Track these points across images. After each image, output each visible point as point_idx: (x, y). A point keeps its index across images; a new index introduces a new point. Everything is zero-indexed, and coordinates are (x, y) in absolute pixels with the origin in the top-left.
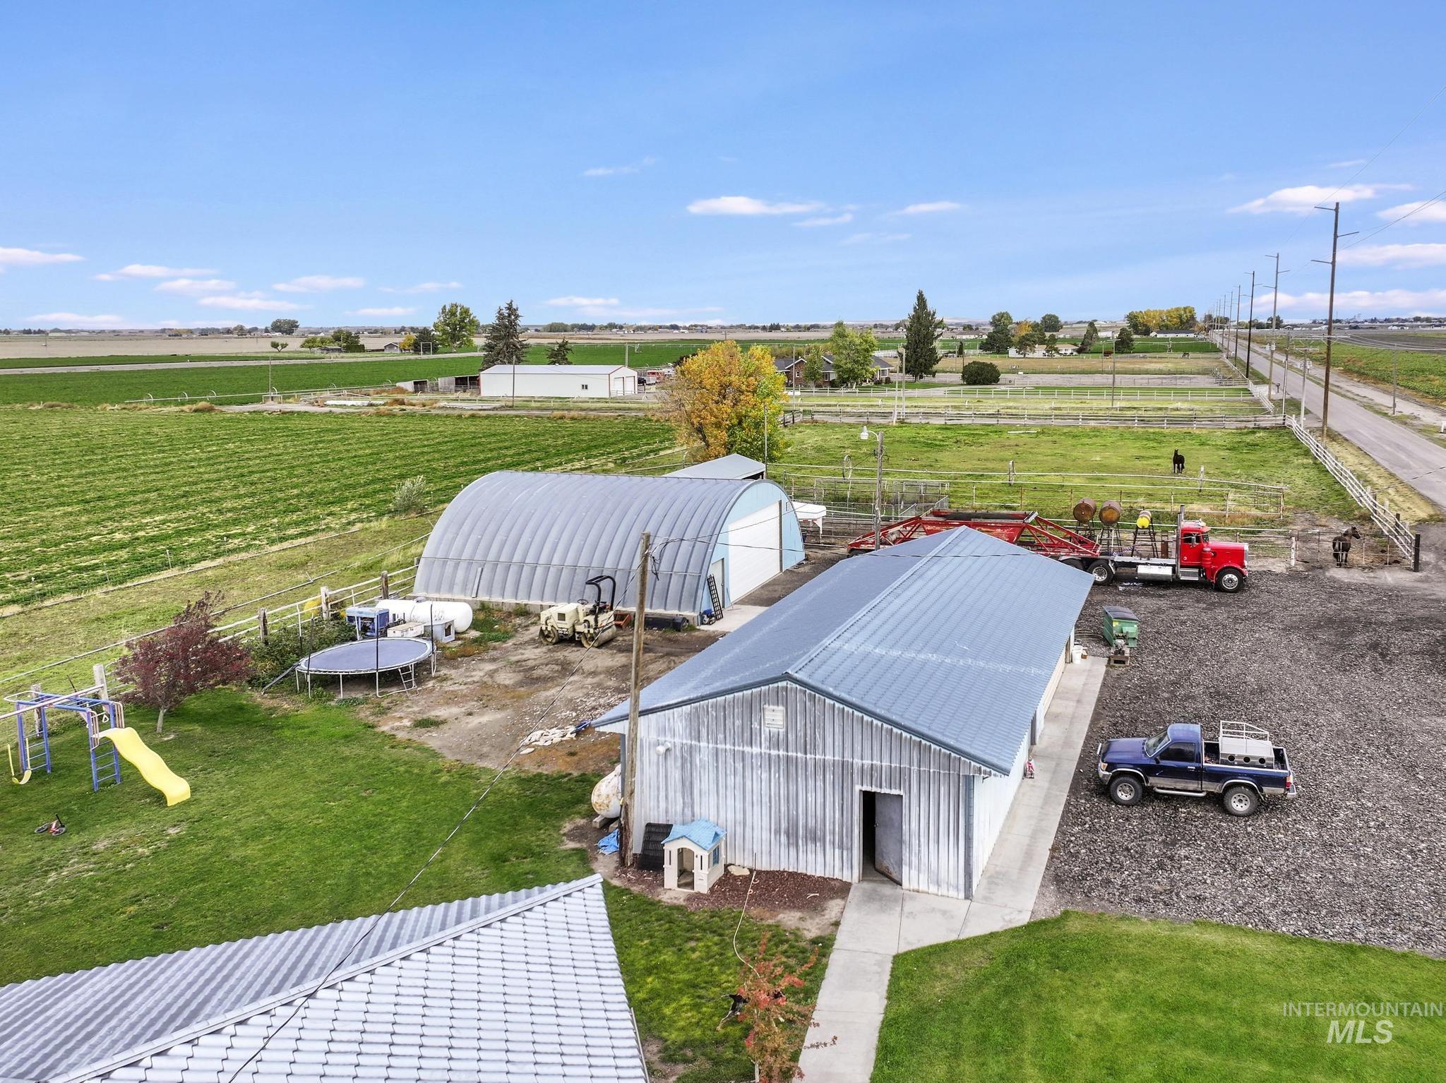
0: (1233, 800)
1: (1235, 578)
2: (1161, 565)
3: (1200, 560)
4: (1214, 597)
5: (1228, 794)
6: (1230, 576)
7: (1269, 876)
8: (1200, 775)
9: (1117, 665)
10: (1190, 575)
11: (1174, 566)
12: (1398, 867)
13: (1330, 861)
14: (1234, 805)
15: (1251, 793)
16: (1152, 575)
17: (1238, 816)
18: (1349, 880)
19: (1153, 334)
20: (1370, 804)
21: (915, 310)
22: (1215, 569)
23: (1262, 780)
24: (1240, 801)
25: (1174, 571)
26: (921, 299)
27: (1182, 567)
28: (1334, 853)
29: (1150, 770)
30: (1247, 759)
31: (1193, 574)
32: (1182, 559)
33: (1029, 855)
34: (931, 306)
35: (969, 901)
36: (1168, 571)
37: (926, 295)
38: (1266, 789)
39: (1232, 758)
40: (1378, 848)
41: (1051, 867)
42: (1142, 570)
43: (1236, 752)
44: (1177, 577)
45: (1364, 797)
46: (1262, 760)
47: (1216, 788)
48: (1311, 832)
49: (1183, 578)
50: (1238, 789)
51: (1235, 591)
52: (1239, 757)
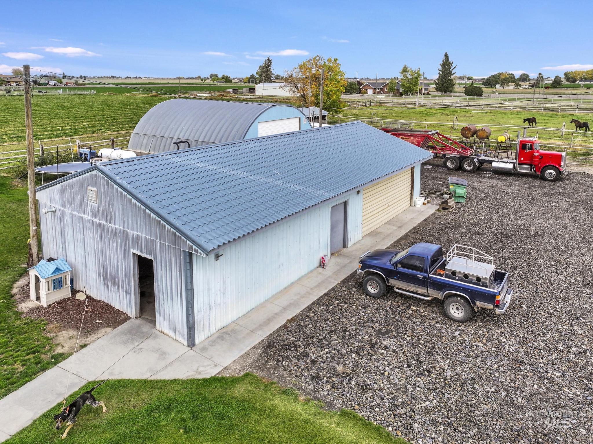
0: (451, 307)
1: (554, 172)
2: (507, 162)
3: (532, 160)
4: (538, 182)
5: (447, 302)
6: (550, 171)
7: (445, 379)
8: (425, 282)
9: (443, 210)
10: (525, 169)
11: (514, 163)
12: (580, 399)
13: (513, 377)
14: (452, 312)
15: (465, 304)
16: (500, 168)
17: (454, 320)
18: (521, 401)
19: (577, 82)
20: (580, 331)
21: (443, 61)
22: (541, 166)
23: (475, 295)
24: (458, 309)
25: (514, 166)
26: (446, 56)
27: (519, 164)
28: (520, 370)
29: (390, 273)
30: (466, 276)
31: (527, 169)
32: (520, 158)
33: (269, 321)
34: (451, 60)
35: (189, 348)
36: (511, 166)
37: (449, 55)
38: (478, 303)
39: (454, 273)
40: (568, 374)
41: (276, 333)
42: (494, 164)
43: (458, 270)
44: (516, 170)
45: (578, 324)
46: (478, 279)
47: (440, 295)
48: (509, 346)
49: (519, 171)
50: (454, 299)
51: (553, 180)
52: (460, 273)
